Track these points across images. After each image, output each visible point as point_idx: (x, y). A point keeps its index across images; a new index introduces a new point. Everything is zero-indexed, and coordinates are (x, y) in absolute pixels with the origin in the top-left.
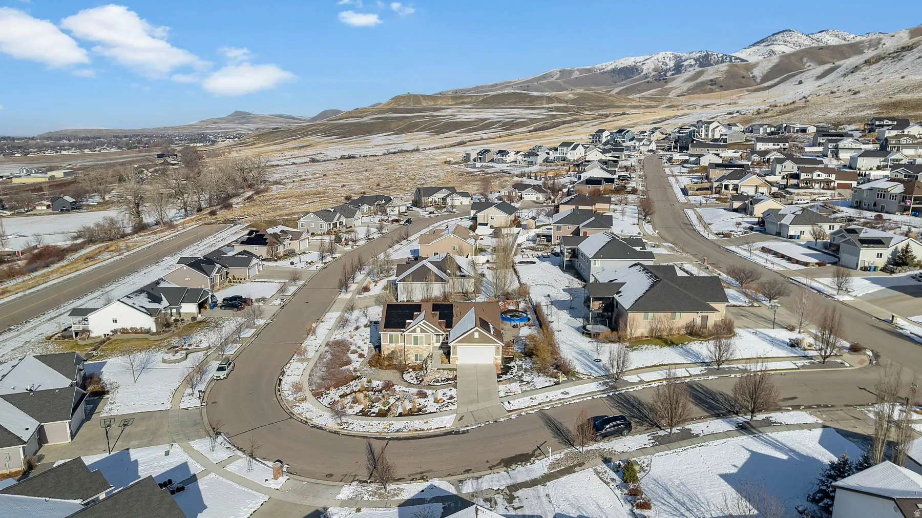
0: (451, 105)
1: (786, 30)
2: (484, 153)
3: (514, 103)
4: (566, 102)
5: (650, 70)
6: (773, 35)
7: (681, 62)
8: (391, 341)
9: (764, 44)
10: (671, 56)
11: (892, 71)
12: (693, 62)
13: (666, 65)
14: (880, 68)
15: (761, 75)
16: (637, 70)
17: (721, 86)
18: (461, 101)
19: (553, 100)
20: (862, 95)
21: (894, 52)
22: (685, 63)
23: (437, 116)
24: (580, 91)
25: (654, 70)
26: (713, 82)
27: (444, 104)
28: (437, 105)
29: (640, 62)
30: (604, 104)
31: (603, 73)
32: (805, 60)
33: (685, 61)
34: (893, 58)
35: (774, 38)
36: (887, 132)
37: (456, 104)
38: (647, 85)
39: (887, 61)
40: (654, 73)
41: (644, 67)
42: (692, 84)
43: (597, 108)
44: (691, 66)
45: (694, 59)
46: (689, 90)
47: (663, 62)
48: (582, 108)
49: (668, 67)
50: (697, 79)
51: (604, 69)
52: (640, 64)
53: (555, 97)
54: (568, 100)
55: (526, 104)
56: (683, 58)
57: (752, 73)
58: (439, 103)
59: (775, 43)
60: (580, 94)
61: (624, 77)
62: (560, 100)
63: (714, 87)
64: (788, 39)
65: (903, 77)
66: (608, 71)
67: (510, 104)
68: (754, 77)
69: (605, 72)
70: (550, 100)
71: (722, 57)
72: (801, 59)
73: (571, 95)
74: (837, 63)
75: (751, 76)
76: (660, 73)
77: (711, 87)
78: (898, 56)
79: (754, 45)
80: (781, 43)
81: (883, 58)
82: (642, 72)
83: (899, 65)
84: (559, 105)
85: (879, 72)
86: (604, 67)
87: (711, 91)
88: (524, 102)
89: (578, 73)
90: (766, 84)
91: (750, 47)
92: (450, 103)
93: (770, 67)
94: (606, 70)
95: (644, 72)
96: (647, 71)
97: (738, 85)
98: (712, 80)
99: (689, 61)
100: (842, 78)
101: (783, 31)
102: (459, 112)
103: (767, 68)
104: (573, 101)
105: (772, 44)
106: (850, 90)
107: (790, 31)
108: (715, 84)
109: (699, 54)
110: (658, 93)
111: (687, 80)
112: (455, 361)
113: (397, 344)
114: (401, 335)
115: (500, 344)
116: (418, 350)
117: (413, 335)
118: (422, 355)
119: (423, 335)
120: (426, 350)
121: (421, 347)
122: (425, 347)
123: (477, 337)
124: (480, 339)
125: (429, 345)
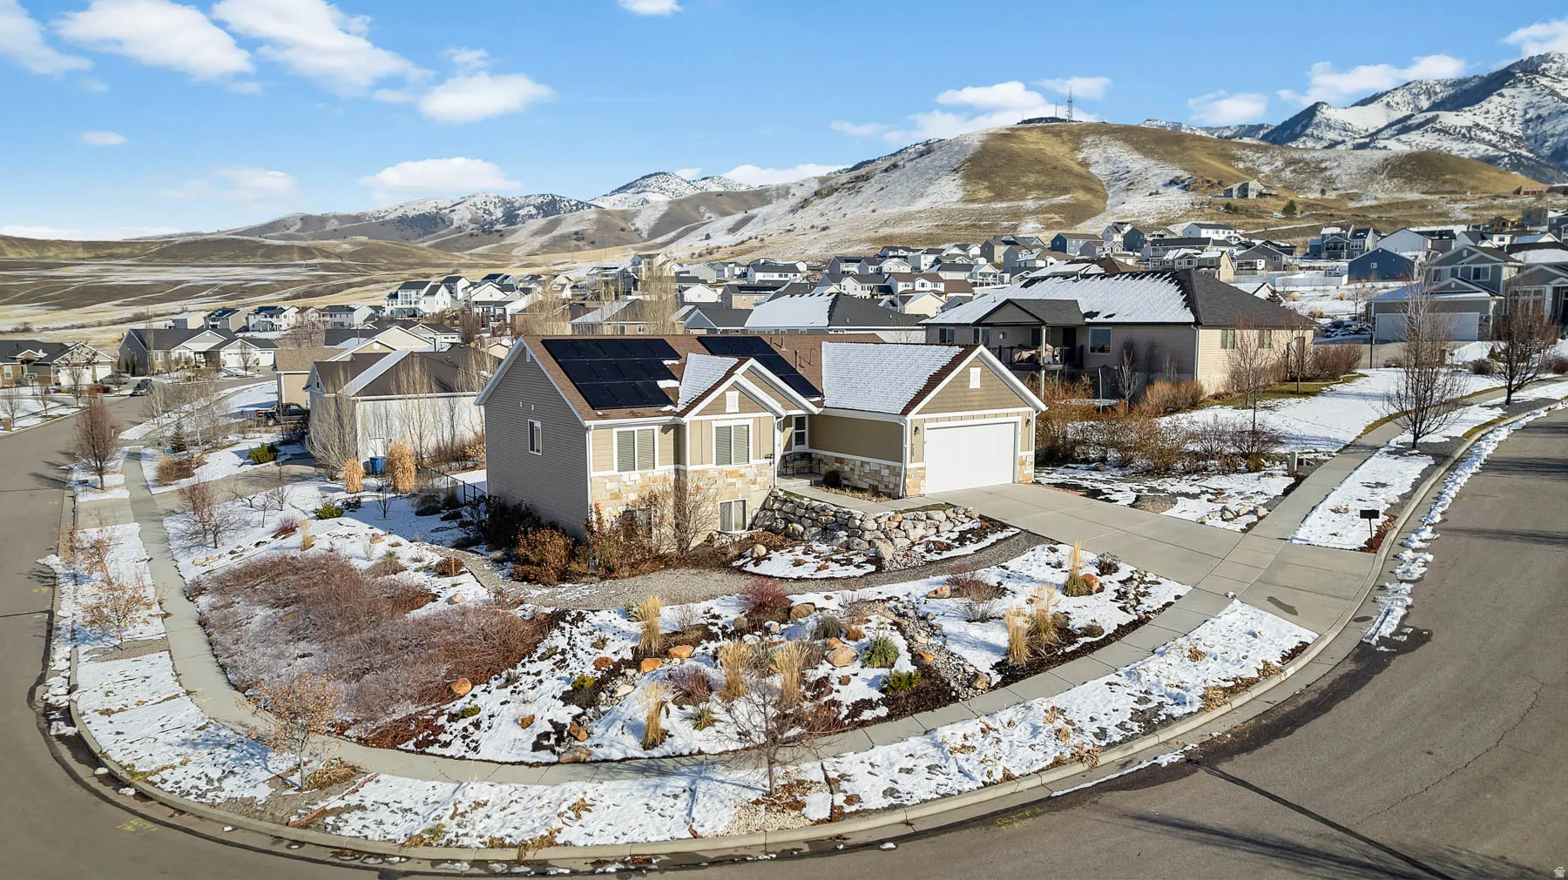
0: (84, 259)
1: (660, 173)
2: (220, 315)
3: (234, 258)
4: (339, 256)
5: (466, 221)
6: (643, 178)
7: (515, 210)
8: (627, 463)
9: (633, 190)
10: (497, 200)
11: (854, 205)
12: (534, 212)
13: (490, 214)
14: (836, 203)
15: (647, 228)
16: (443, 221)
17: (593, 243)
18: (108, 251)
19: (312, 253)
20: (833, 230)
21: (848, 183)
22: (522, 212)
23: (53, 277)
24: (364, 239)
25: (471, 221)
26: (579, 236)
27: (65, 256)
28: (46, 258)
29: (445, 208)
30: (411, 261)
31: (383, 224)
32: (702, 209)
33: (519, 209)
34: (849, 189)
35: (645, 183)
36: (923, 257)
37: (98, 257)
38: (470, 240)
39: (842, 193)
40: (472, 226)
41: (455, 217)
42: (546, 238)
43: (401, 267)
44: (531, 217)
45: (535, 207)
46: (542, 247)
47: (485, 210)
48: (374, 267)
49: (494, 218)
50: (551, 232)
51: (383, 217)
52: (447, 211)
53: (318, 249)
54: (343, 253)
55: (259, 260)
56: (517, 205)
57: (634, 225)
58: (51, 254)
59: (647, 189)
60: (362, 244)
61: (421, 232)
62: (328, 255)
63: (581, 243)
64: (664, 185)
65: (874, 211)
66: (392, 221)
67: (221, 258)
68: (637, 230)
69: (387, 222)
70: (306, 252)
71: (576, 205)
72: (697, 208)
73: (346, 246)
74: (751, 212)
75: (633, 228)
76: (482, 226)
77: (576, 243)
78: (854, 187)
79: (619, 190)
80: (656, 190)
81: (837, 190)
82: (452, 224)
83: (860, 198)
84: (325, 261)
85: (837, 206)
86: (383, 214)
87: (579, 249)
88: (254, 256)
89: (336, 223)
90: (659, 240)
91: (613, 193)
92: (81, 256)
93: (657, 216)
94: (387, 218)
95: (456, 224)
96: (459, 222)
97: (616, 241)
98: (576, 233)
99: (527, 209)
100: (791, 215)
101: (656, 174)
102: (108, 270)
103: (653, 218)
104: (352, 255)
105: (643, 191)
106: (813, 227)
107: (665, 174)
108: (583, 239)
109: (541, 199)
110: (499, 249)
111: (535, 234)
112: (918, 486)
113: (650, 472)
114: (662, 431)
115: (1035, 406)
116: (733, 484)
117: (715, 424)
118: (744, 501)
119: (750, 422)
120: (759, 479)
121: (742, 471)
122: (755, 470)
123: (978, 386)
124: (984, 393)
125: (768, 461)
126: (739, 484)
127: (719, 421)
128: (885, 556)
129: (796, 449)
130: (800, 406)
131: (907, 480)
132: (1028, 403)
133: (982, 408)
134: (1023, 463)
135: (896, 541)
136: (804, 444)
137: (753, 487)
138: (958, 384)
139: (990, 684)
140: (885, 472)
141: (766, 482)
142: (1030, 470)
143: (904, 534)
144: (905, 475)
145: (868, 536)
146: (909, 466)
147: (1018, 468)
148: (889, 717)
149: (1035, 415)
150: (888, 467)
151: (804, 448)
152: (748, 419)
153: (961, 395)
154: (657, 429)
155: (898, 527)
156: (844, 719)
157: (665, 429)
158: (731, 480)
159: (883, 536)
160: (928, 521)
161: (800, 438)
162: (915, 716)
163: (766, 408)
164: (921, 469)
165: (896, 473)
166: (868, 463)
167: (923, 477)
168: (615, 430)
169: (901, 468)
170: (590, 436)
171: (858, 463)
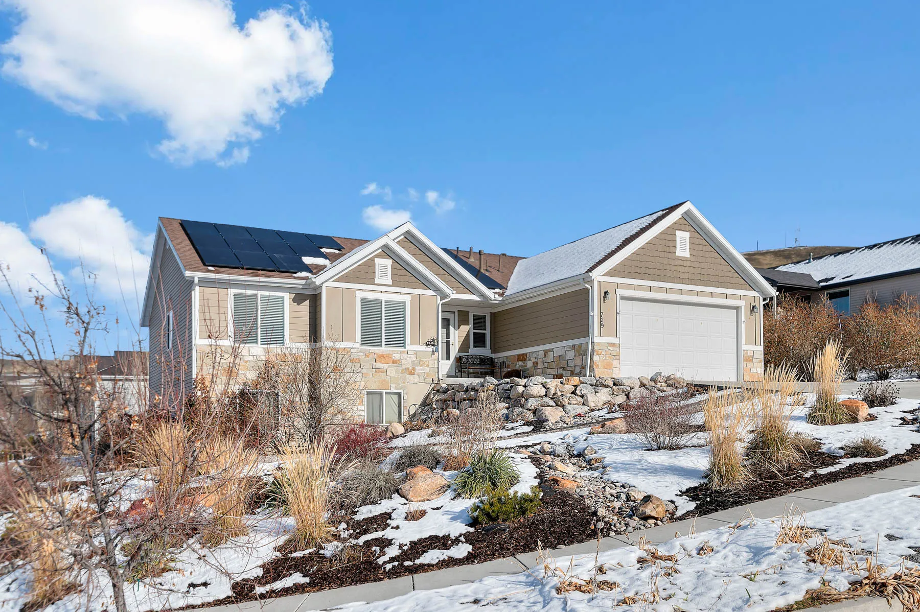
8: (246, 334)
112: (609, 366)
113: (276, 349)
114: (294, 300)
115: (761, 291)
116: (384, 371)
117: (360, 295)
118: (399, 395)
119: (407, 299)
120: (418, 369)
121: (396, 357)
122: (413, 357)
123: (687, 254)
124: (696, 265)
125: (430, 348)
126: (392, 372)
127: (364, 292)
128: (550, 418)
129: (474, 351)
130: (471, 289)
131: (596, 358)
132: (751, 284)
133: (691, 281)
134: (749, 360)
135: (569, 407)
136: (485, 347)
137: (411, 378)
138: (660, 248)
139: (673, 514)
140: (570, 354)
141: (427, 375)
142: (759, 368)
143: (580, 399)
144: (593, 351)
145: (532, 403)
146: (597, 339)
147: (743, 364)
148: (470, 559)
149: (762, 303)
150: (574, 347)
151: (486, 352)
152: (404, 296)
153: (666, 261)
154: (287, 297)
155: (574, 393)
156: (385, 563)
157: (298, 299)
158: (380, 365)
159: (552, 403)
160: (616, 388)
161: (479, 340)
162: (520, 556)
163: (427, 284)
164: (614, 345)
165: (581, 351)
166: (552, 350)
167: (617, 356)
168: (232, 291)
169: (587, 344)
170: (197, 293)
171: (541, 354)
